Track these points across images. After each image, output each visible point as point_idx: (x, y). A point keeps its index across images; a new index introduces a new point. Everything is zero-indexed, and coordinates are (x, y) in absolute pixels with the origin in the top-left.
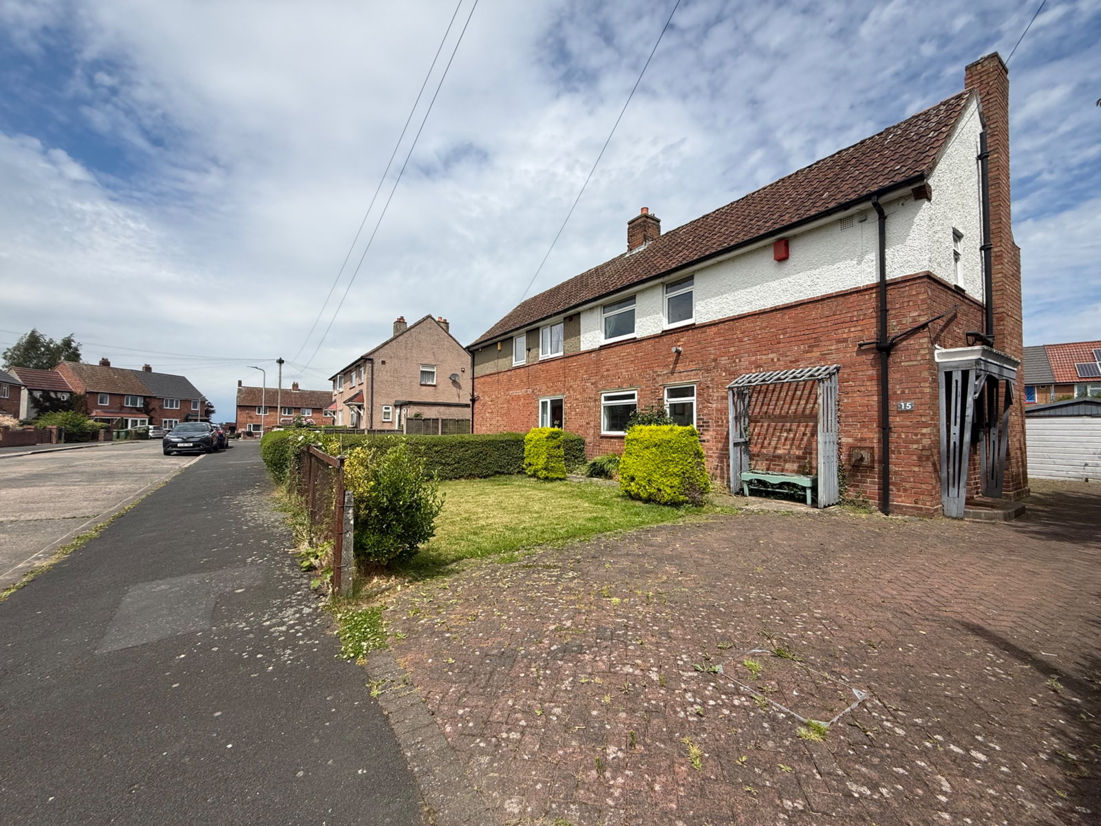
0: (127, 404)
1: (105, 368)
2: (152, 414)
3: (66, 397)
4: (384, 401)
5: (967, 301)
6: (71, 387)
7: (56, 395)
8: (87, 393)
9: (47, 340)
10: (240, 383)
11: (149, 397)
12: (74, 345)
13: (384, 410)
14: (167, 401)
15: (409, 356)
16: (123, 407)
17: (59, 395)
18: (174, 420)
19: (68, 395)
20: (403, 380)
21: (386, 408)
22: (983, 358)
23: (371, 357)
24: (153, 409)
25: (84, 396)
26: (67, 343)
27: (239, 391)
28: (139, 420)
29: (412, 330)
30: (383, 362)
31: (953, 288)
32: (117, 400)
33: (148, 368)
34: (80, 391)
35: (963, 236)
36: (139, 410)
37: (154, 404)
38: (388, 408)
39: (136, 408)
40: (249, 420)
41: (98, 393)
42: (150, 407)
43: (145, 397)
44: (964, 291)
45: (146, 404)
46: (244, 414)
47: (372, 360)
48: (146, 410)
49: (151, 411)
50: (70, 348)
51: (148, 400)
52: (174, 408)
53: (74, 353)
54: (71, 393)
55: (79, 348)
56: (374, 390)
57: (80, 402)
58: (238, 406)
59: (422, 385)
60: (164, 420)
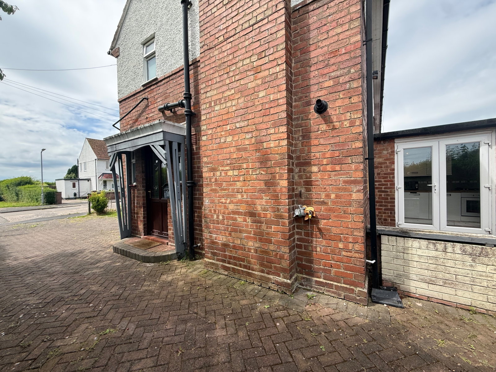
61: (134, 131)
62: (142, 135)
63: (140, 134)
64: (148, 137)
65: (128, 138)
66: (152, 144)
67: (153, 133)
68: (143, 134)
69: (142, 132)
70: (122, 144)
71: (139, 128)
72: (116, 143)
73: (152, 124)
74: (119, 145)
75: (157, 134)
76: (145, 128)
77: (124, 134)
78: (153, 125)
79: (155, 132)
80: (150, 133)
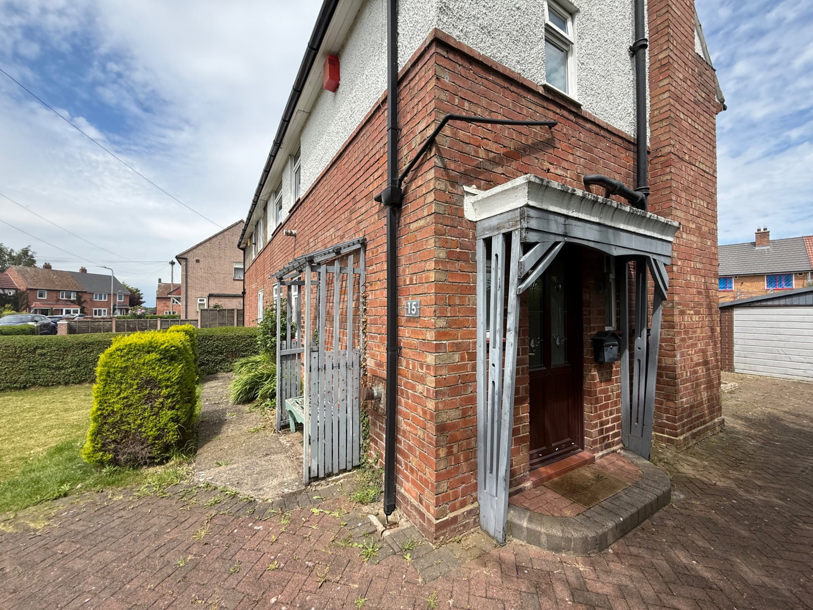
0: (63, 297)
1: (47, 270)
2: (84, 305)
3: (12, 292)
4: (199, 294)
5: (588, 126)
6: (17, 285)
7: (4, 291)
8: (27, 289)
9: (9, 250)
10: (160, 280)
11: (81, 292)
12: (30, 253)
13: (199, 302)
14: (96, 295)
15: (222, 255)
16: (58, 300)
17: (6, 291)
18: (103, 309)
19: (14, 291)
20: (217, 276)
21: (200, 300)
22: (532, 203)
23: (185, 256)
24: (85, 301)
25: (26, 292)
26: (25, 252)
27: (159, 286)
28: (72, 309)
29: (225, 233)
30: (198, 261)
31: (541, 90)
32: (54, 294)
33: (84, 270)
34: (23, 288)
35: (578, 11)
36: (73, 302)
37: (85, 297)
38: (203, 300)
39: (70, 301)
40: (166, 308)
41: (37, 289)
42: (82, 300)
43: (78, 292)
44: (578, 106)
45: (79, 298)
46: (162, 304)
47: (186, 259)
48: (79, 302)
49: (83, 302)
50: (28, 256)
51: (80, 294)
52: (103, 300)
53: (30, 260)
54: (16, 289)
55: (34, 255)
56: (189, 285)
57: (23, 297)
58: (157, 298)
59: (235, 280)
60: (94, 309)
61: (636, 214)
62: (642, 231)
63: (639, 226)
64: (649, 240)
65: (612, 221)
66: (655, 257)
67: (659, 236)
68: (645, 229)
69: (645, 226)
70: (588, 225)
71: (648, 216)
72: (571, 214)
73: (669, 223)
74: (579, 223)
75: (665, 243)
76: (657, 221)
77: (611, 206)
78: (670, 225)
79: (664, 238)
80: (655, 235)
